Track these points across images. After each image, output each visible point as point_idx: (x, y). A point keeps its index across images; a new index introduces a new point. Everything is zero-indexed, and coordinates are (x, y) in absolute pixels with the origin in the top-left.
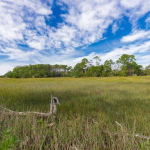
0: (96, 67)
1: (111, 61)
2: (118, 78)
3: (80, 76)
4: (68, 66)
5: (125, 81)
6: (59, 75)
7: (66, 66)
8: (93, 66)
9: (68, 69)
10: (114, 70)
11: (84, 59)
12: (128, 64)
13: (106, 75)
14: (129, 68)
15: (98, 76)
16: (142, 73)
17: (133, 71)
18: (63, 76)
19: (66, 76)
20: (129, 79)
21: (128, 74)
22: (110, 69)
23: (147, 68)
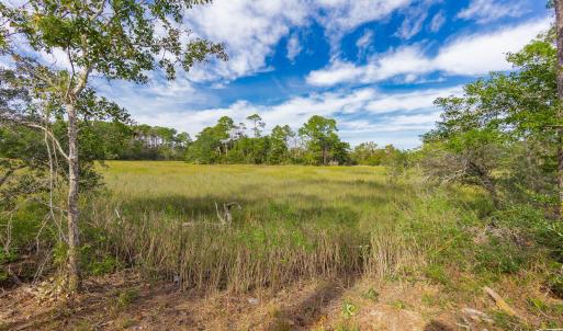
0: (253, 141)
1: (286, 127)
2: (300, 169)
3: (212, 161)
4: (180, 132)
5: (314, 177)
6: (154, 155)
7: (173, 131)
8: (246, 138)
9: (178, 141)
10: (293, 151)
11: (224, 119)
12: (322, 138)
13: (275, 162)
14: (323, 148)
15: (258, 162)
16: (349, 159)
17: (331, 154)
18: (163, 159)
19: (172, 158)
20: (323, 172)
21: (320, 161)
22: (284, 147)
23: (357, 148)
